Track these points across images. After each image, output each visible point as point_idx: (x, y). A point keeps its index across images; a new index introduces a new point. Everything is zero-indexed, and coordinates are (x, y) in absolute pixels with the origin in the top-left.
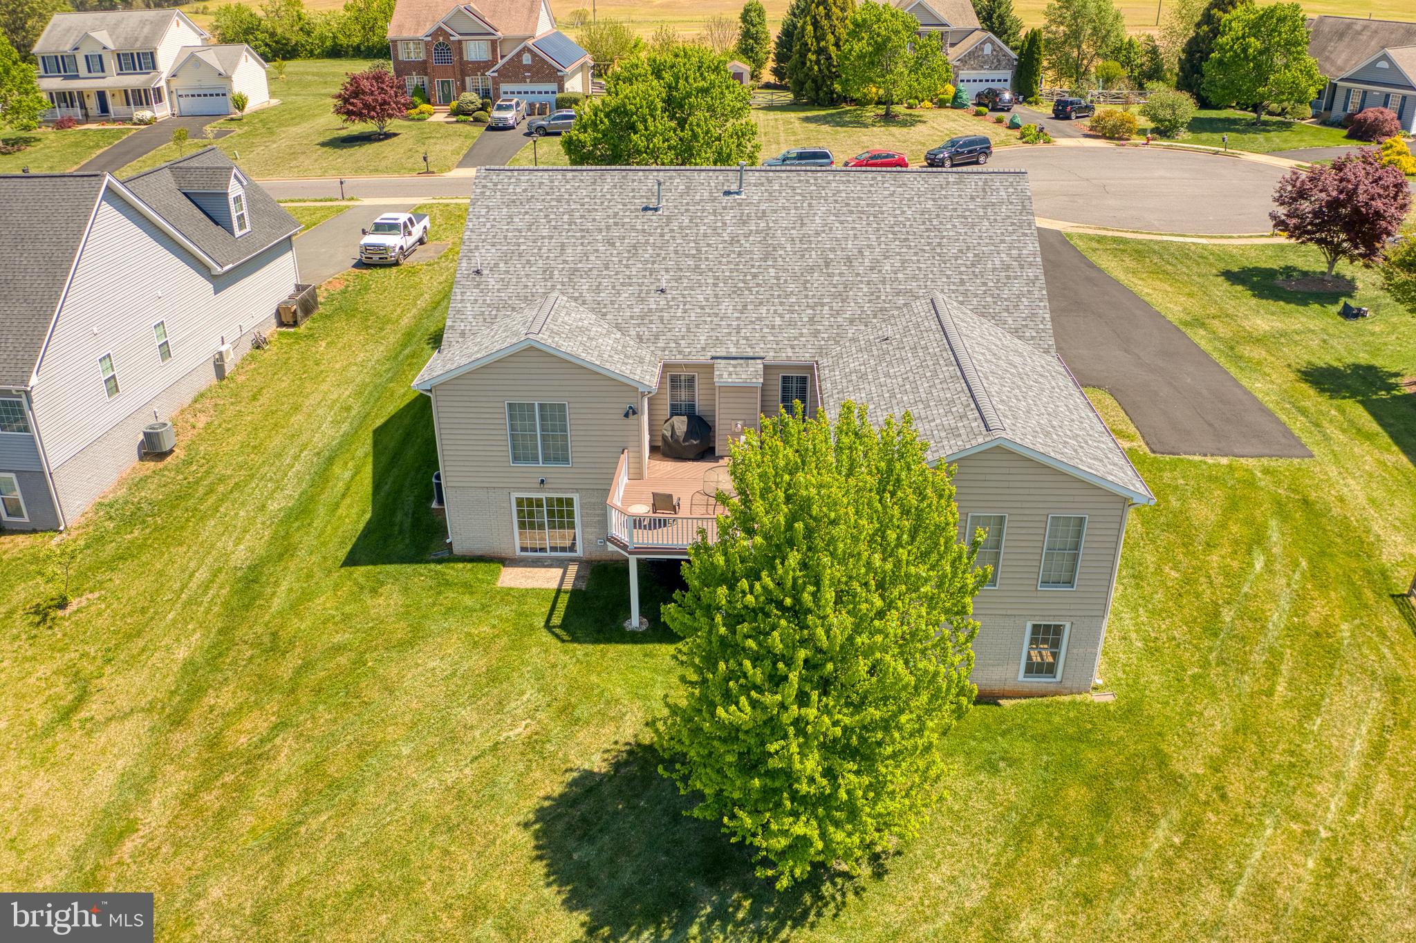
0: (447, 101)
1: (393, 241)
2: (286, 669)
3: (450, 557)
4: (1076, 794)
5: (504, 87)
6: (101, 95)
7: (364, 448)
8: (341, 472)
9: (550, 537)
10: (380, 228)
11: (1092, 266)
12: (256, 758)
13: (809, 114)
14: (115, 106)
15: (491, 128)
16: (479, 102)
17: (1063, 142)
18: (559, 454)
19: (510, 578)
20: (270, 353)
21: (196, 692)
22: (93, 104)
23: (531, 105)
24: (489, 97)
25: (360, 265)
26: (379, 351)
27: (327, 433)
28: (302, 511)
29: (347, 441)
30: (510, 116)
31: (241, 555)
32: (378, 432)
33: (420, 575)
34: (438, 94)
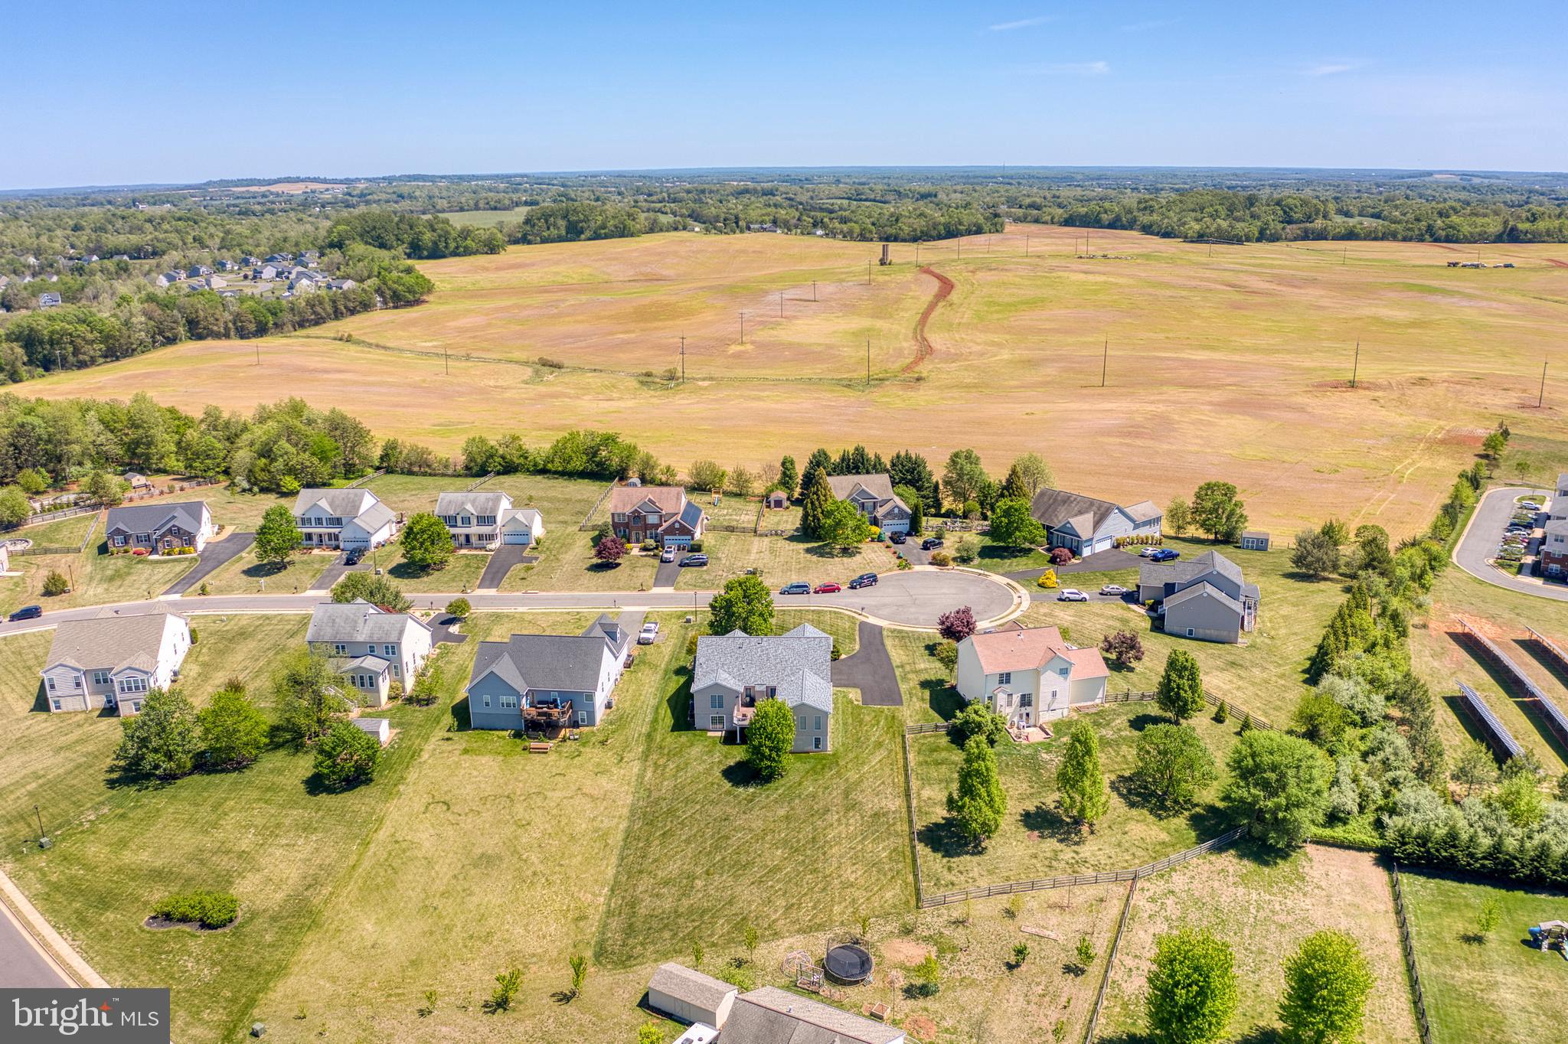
0: (638, 541)
1: (651, 636)
2: (666, 751)
3: (695, 729)
4: (819, 766)
5: (666, 537)
6: (467, 537)
7: (665, 705)
8: (662, 712)
9: (719, 726)
10: (645, 631)
11: (883, 644)
12: (665, 766)
13: (810, 545)
14: (474, 540)
15: (662, 561)
16: (654, 544)
17: (917, 568)
18: (721, 706)
19: (710, 734)
20: (626, 677)
21: (647, 756)
22: (462, 539)
23: (679, 546)
24: (660, 543)
25: (639, 643)
26: (658, 677)
27: (653, 702)
28: (655, 721)
29: (660, 703)
30: (671, 556)
31: (644, 730)
32: (668, 701)
33: (690, 733)
34: (634, 538)
